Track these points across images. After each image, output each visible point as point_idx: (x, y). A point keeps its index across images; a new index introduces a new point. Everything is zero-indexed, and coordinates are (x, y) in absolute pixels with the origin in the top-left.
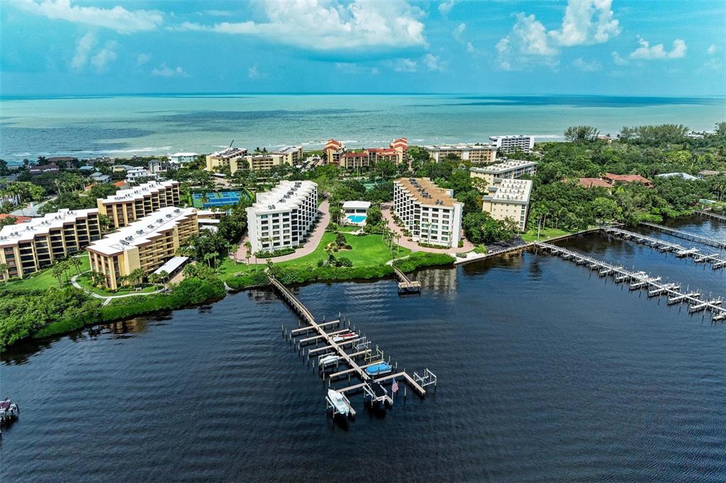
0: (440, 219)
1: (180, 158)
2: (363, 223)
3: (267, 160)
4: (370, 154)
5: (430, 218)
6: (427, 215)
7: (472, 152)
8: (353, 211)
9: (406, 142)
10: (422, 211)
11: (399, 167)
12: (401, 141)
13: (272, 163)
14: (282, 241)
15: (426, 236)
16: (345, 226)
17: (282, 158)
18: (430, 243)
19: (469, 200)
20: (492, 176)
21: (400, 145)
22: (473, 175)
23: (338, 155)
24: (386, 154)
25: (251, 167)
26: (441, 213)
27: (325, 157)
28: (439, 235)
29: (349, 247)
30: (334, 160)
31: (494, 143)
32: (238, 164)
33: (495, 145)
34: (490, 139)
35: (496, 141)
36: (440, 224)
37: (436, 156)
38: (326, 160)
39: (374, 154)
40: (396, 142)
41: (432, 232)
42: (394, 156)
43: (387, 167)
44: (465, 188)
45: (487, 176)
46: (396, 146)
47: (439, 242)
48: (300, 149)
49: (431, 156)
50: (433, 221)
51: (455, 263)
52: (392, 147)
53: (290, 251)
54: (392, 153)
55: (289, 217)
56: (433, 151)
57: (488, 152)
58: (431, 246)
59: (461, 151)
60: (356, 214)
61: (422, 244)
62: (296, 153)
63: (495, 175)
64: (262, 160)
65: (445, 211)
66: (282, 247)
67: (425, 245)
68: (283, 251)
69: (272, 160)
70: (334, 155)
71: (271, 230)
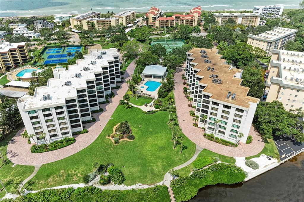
0: (231, 116)
1: (60, 18)
2: (155, 94)
3: (107, 22)
4: (176, 18)
5: (220, 113)
6: (217, 110)
7: (244, 18)
8: (151, 76)
9: (200, 9)
10: (211, 105)
11: (194, 29)
12: (198, 8)
13: (111, 24)
14: (59, 132)
15: (213, 129)
16: (139, 97)
17: (118, 20)
18: (217, 136)
19: (258, 83)
20: (266, 44)
21: (197, 12)
22: (249, 41)
23: (155, 18)
24: (187, 18)
25: (96, 26)
26: (233, 111)
27: (147, 19)
28: (228, 132)
29: (132, 137)
30: (153, 21)
31: (257, 11)
32: (88, 24)
33: (258, 12)
34: (254, 8)
35: (258, 9)
36: (230, 122)
37: (220, 20)
38: (147, 21)
39: (179, 18)
40: (194, 9)
41: (220, 127)
42: (192, 20)
43: (186, 29)
44: (247, 57)
45: (262, 43)
46: (194, 12)
47: (226, 137)
48: (133, 13)
49: (216, 20)
50: (222, 117)
51: (246, 179)
52: (191, 12)
53: (69, 142)
54: (190, 18)
55: (65, 109)
56: (218, 17)
57: (255, 18)
58: (217, 140)
59: (236, 17)
60: (153, 79)
61: (208, 135)
62: (129, 16)
63: (268, 43)
64: (104, 22)
65: (237, 110)
66: (60, 138)
67: (211, 138)
68: (61, 142)
69: (111, 22)
70: (153, 18)
71: (44, 124)
